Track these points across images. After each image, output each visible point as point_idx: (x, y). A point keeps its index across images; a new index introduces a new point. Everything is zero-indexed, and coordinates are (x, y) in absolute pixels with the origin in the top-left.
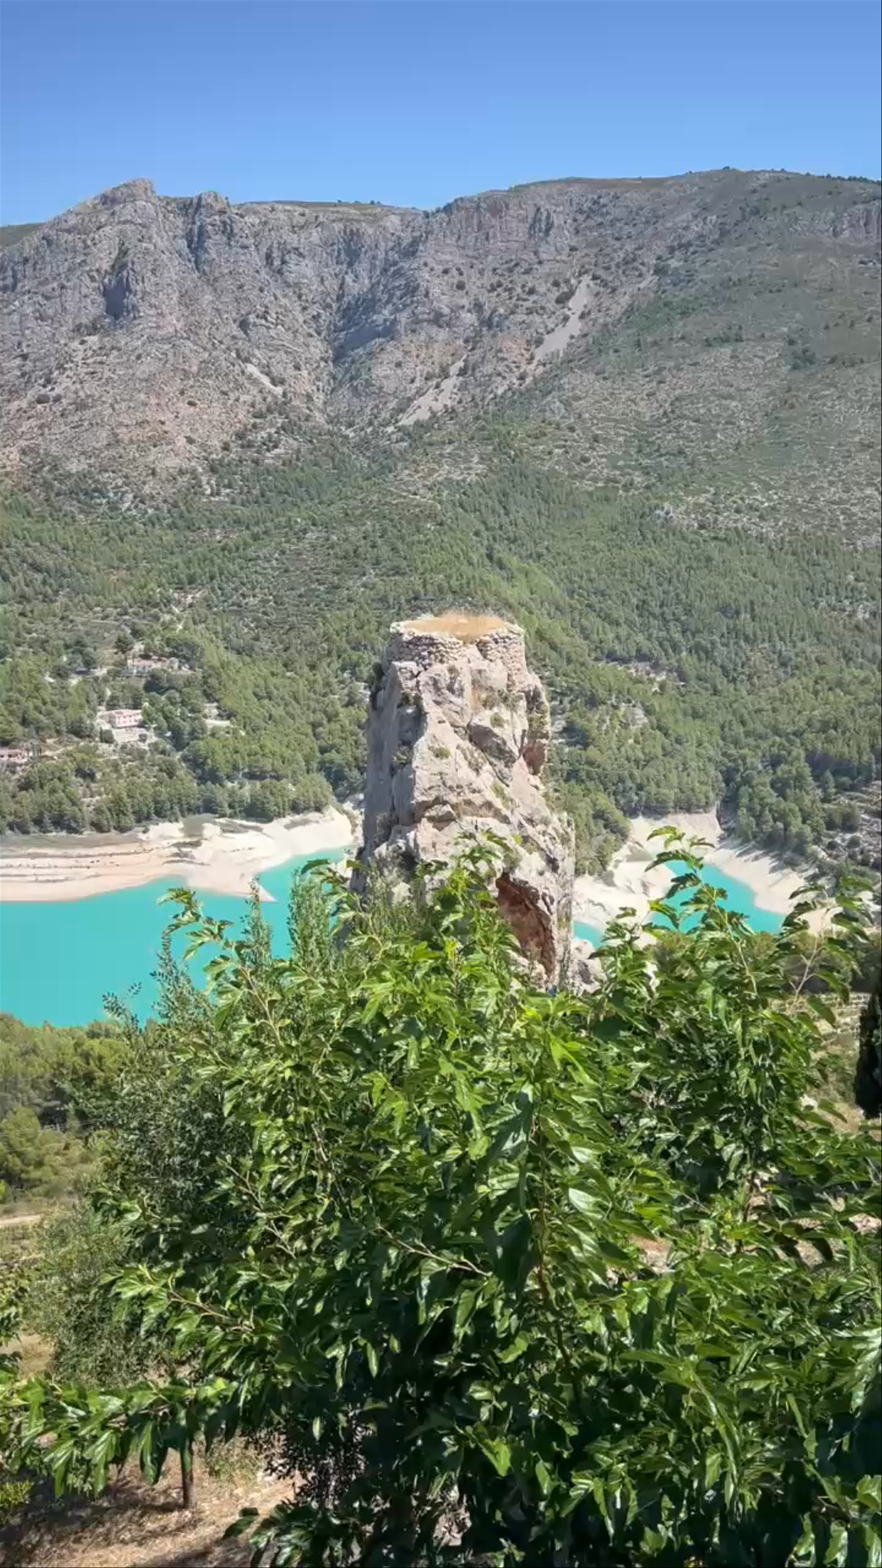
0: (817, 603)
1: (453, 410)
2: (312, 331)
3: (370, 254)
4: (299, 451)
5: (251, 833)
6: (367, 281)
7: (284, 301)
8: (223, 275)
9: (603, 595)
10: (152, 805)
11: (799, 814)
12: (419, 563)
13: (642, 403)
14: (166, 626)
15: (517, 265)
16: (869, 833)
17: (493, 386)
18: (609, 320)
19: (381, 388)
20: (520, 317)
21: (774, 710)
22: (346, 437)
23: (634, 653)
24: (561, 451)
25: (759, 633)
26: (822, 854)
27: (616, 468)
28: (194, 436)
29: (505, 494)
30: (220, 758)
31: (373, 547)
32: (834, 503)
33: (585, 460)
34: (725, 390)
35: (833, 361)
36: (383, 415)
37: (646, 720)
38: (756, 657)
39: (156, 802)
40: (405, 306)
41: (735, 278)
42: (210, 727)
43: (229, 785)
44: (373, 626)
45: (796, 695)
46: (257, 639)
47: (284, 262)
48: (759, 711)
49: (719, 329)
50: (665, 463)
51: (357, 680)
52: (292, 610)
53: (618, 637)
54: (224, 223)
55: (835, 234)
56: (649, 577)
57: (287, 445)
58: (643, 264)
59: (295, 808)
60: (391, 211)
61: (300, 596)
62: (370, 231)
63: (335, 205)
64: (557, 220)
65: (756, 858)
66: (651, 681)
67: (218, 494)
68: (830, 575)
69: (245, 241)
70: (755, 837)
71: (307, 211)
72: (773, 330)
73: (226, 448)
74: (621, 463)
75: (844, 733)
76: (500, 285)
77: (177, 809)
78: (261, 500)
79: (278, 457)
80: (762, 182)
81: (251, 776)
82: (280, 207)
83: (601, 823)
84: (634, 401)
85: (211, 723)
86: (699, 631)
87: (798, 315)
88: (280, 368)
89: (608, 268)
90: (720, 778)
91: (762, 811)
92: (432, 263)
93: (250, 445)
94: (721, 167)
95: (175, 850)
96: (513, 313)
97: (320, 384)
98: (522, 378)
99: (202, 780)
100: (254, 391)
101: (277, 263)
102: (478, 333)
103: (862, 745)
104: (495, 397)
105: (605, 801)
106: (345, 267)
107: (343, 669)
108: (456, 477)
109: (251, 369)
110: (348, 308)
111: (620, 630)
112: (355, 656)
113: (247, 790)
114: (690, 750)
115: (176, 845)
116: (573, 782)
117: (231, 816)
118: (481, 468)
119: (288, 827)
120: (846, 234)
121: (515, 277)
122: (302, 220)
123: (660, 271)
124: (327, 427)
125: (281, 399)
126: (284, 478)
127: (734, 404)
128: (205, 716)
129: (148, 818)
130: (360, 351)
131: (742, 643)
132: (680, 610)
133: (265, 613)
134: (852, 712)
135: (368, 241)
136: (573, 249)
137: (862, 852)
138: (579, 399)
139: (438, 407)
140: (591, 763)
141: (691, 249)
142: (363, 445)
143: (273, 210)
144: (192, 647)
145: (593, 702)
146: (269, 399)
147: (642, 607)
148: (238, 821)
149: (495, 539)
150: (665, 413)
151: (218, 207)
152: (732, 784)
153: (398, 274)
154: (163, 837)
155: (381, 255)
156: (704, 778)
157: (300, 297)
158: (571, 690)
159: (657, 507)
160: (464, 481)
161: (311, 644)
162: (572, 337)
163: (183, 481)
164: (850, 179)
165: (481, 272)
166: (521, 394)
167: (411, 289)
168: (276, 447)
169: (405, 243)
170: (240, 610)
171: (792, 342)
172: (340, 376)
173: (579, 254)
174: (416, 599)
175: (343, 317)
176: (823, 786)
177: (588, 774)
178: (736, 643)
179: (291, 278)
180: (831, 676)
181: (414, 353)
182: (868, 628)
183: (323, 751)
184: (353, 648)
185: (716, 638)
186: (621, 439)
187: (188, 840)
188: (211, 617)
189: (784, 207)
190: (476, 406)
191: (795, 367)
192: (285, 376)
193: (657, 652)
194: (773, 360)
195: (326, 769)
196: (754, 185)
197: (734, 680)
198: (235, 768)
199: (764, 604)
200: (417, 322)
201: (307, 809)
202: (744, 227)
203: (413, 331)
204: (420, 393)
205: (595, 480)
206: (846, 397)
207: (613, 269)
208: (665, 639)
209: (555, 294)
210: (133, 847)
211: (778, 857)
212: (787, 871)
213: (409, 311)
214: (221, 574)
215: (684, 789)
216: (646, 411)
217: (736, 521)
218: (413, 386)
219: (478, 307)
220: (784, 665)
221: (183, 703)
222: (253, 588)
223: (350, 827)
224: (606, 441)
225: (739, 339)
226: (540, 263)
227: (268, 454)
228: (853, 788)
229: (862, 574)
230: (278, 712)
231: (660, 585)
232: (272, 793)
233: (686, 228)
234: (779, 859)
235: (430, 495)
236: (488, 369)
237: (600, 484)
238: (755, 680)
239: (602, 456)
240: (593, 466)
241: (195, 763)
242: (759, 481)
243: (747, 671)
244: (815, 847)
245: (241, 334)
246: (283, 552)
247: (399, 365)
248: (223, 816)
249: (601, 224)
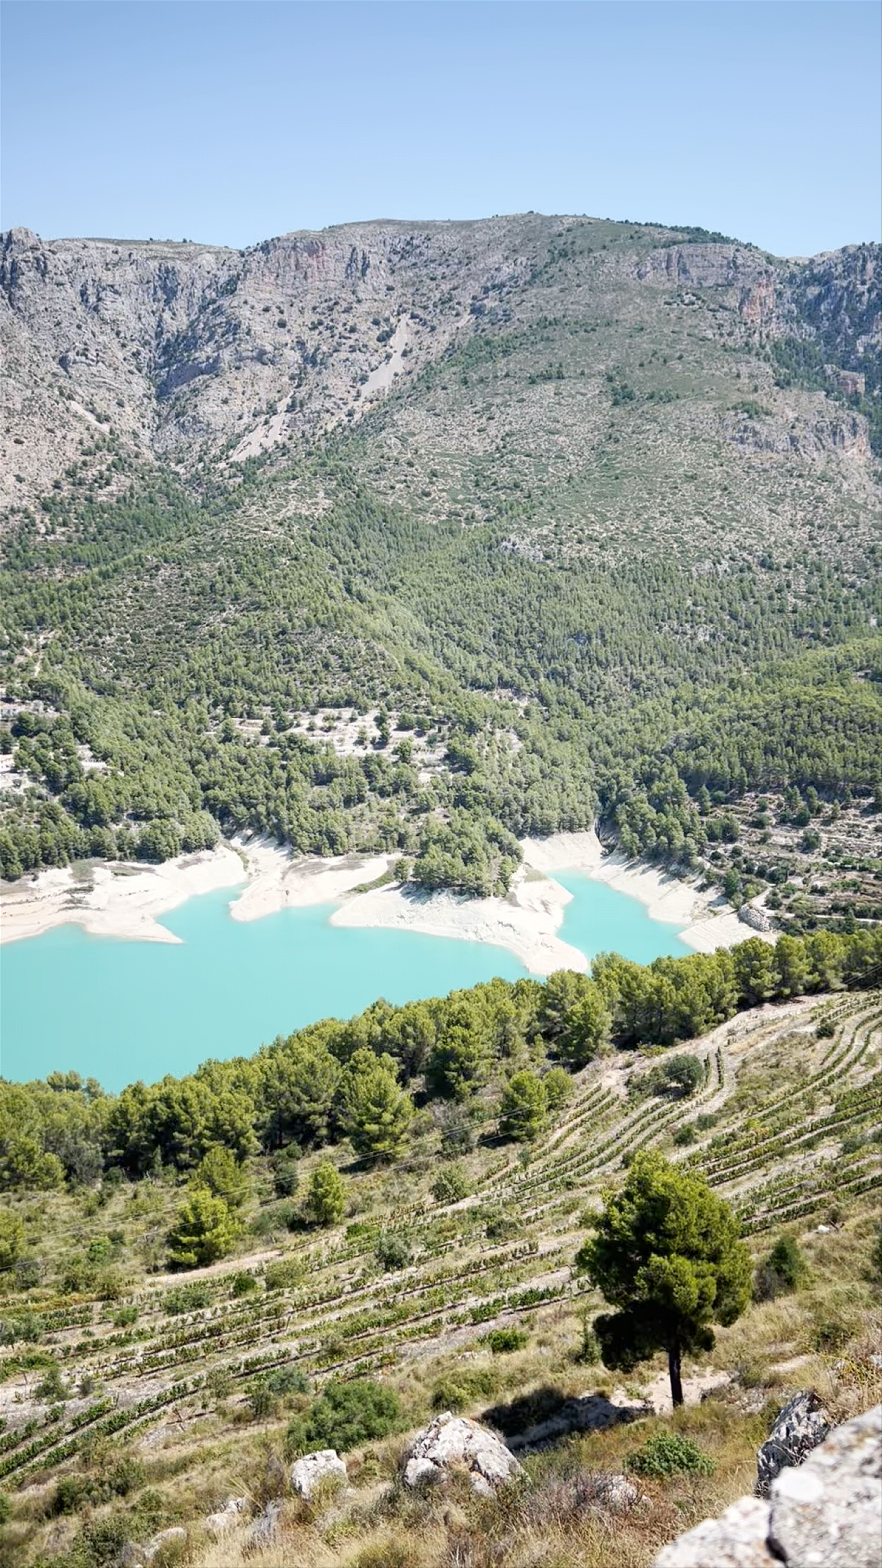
0: (661, 628)
1: (284, 446)
2: (132, 368)
3: (186, 291)
4: (132, 488)
5: (144, 874)
6: (185, 319)
7: (101, 338)
8: (38, 312)
9: (460, 625)
10: (40, 851)
11: (680, 828)
12: (280, 597)
13: (475, 439)
14: (24, 668)
15: (336, 304)
16: (749, 842)
17: (322, 423)
18: (433, 358)
19: (209, 425)
20: (343, 355)
21: (637, 731)
22: (177, 474)
23: (496, 681)
24: (402, 486)
25: (610, 657)
26: (708, 866)
27: (457, 502)
28: (23, 475)
29: (354, 529)
30: (103, 800)
31: (230, 582)
32: (666, 532)
33: (427, 494)
34: (552, 426)
35: (651, 397)
36: (213, 452)
37: (521, 745)
38: (610, 680)
39: (44, 849)
40: (228, 344)
41: (550, 317)
42: (86, 769)
43: (113, 827)
44: (241, 661)
45: (657, 715)
46: (117, 677)
47: (99, 299)
48: (623, 732)
49: (542, 367)
50: (503, 497)
51: (232, 715)
52: (150, 648)
53: (479, 666)
54: (37, 260)
55: (640, 276)
56: (501, 607)
57: (120, 483)
58: (459, 303)
59: (187, 847)
60: (208, 249)
61: (159, 633)
62: (186, 269)
63: (148, 243)
64: (373, 260)
65: (644, 872)
66: (515, 707)
67: (53, 532)
68: (671, 600)
69: (60, 279)
70: (639, 852)
71: (120, 249)
72: (591, 368)
73: (57, 486)
74: (461, 497)
75: (713, 749)
76: (321, 323)
77: (65, 854)
78: (99, 537)
79: (111, 494)
80: (566, 226)
81: (136, 817)
82: (91, 244)
83: (496, 845)
84: (466, 437)
85: (88, 765)
86: (553, 657)
87: (614, 354)
88: (103, 404)
89: (425, 308)
90: (597, 798)
91: (645, 827)
92: (251, 300)
93: (81, 483)
94: (525, 212)
95: (68, 897)
96: (336, 351)
97: (146, 421)
98: (350, 414)
99: (86, 823)
100: (81, 428)
101: (92, 300)
102: (303, 371)
103: (732, 760)
104: (326, 433)
105: (495, 824)
106: (162, 303)
107: (215, 705)
108: (305, 512)
109: (75, 406)
110: (168, 345)
111: (480, 657)
112: (226, 691)
113: (136, 831)
114: (566, 771)
115: (67, 892)
116: (461, 807)
117: (121, 859)
118: (327, 503)
119: (181, 867)
120: (650, 276)
121: (335, 315)
122: (116, 258)
123: (477, 311)
124: (157, 464)
125: (109, 437)
126: (120, 515)
127: (561, 439)
128: (80, 758)
129: (36, 865)
130: (185, 388)
131: (595, 667)
132: (535, 638)
133: (123, 652)
134: (718, 729)
135: (183, 279)
136: (390, 289)
137: (745, 862)
138: (414, 435)
139: (269, 443)
140: (476, 788)
141: (505, 290)
142: (195, 481)
143: (85, 247)
144: (57, 689)
145: (472, 728)
146: (97, 437)
147: (498, 636)
148: (129, 864)
149: (350, 573)
150: (497, 448)
151: (30, 242)
152: (608, 804)
153: (218, 311)
154: (54, 884)
155: (198, 293)
156: (581, 798)
157: (118, 334)
158: (449, 718)
159: (504, 539)
160: (313, 516)
161: (175, 681)
162: (396, 375)
163: (16, 520)
164: (646, 225)
165: (302, 311)
166: (352, 430)
167: (233, 327)
168: (108, 483)
169: (222, 281)
170: (96, 649)
171: (610, 379)
172: (164, 413)
173: (395, 294)
174: (283, 633)
175: (164, 354)
176: (699, 799)
177: (475, 798)
178: (590, 668)
179: (107, 315)
180: (687, 696)
181: (240, 390)
182: (709, 650)
183: (205, 788)
184: (223, 684)
185: (571, 664)
186: (458, 473)
187: (79, 886)
188: (67, 657)
189: (590, 250)
190: (307, 442)
191: (616, 403)
192: (109, 413)
193: (518, 679)
194: (594, 396)
195: (210, 805)
196: (557, 228)
197: (592, 703)
198: (119, 809)
199: (612, 630)
200: (241, 359)
201: (198, 847)
202: (553, 269)
203: (238, 368)
204: (249, 429)
205: (437, 513)
206: (667, 430)
207: (431, 308)
208: (523, 666)
209: (376, 332)
210: (22, 896)
211: (665, 869)
212: (676, 881)
213: (231, 348)
214: (74, 613)
215: (566, 808)
216: (479, 445)
217: (579, 551)
218: (242, 422)
219: (301, 344)
220: (636, 686)
221: (55, 746)
222: (109, 627)
223: (242, 863)
224: (445, 475)
225: (561, 377)
226: (359, 301)
227: (100, 492)
228: (727, 801)
229: (699, 598)
230: (153, 750)
231: (514, 614)
232: (162, 833)
233: (498, 270)
234: (667, 871)
235: (281, 530)
236: (315, 405)
237: (444, 518)
238: (611, 702)
239: (443, 490)
240: (433, 501)
241: (76, 806)
242: (595, 513)
243: (602, 693)
244: (700, 859)
245: (61, 371)
246: (136, 590)
247: (225, 402)
248: (114, 859)
249: (415, 264)
